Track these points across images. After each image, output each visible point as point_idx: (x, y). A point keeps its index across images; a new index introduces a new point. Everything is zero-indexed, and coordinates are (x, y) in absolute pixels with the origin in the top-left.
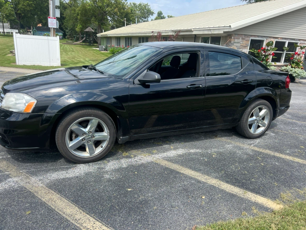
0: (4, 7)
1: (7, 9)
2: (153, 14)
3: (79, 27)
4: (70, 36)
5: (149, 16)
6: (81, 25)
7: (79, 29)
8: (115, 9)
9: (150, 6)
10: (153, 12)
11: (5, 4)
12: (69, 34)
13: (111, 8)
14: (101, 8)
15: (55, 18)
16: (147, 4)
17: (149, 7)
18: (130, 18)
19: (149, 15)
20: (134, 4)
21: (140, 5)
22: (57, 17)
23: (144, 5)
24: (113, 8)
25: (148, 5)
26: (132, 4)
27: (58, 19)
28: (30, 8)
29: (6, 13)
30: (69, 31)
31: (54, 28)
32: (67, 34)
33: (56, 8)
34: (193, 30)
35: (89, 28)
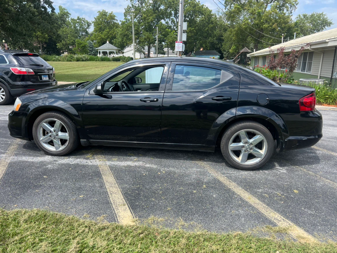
0: (169, 36)
1: (171, 37)
2: (331, 25)
3: (233, 48)
4: (227, 58)
5: (325, 28)
6: (235, 46)
7: (232, 50)
8: (273, 24)
9: (326, 15)
10: (331, 22)
11: (170, 32)
12: (226, 56)
13: (269, 24)
14: (257, 25)
15: (181, 42)
16: (322, 13)
17: (325, 17)
18: (292, 33)
19: (324, 26)
20: (305, 16)
21: (312, 16)
22: (183, 41)
23: (318, 15)
24: (271, 24)
25: (323, 15)
26: (302, 16)
27: (184, 42)
28: (191, 34)
29: (170, 41)
30: (227, 53)
31: (179, 52)
32: (224, 56)
33: (184, 32)
34: (327, 41)
35: (246, 48)
